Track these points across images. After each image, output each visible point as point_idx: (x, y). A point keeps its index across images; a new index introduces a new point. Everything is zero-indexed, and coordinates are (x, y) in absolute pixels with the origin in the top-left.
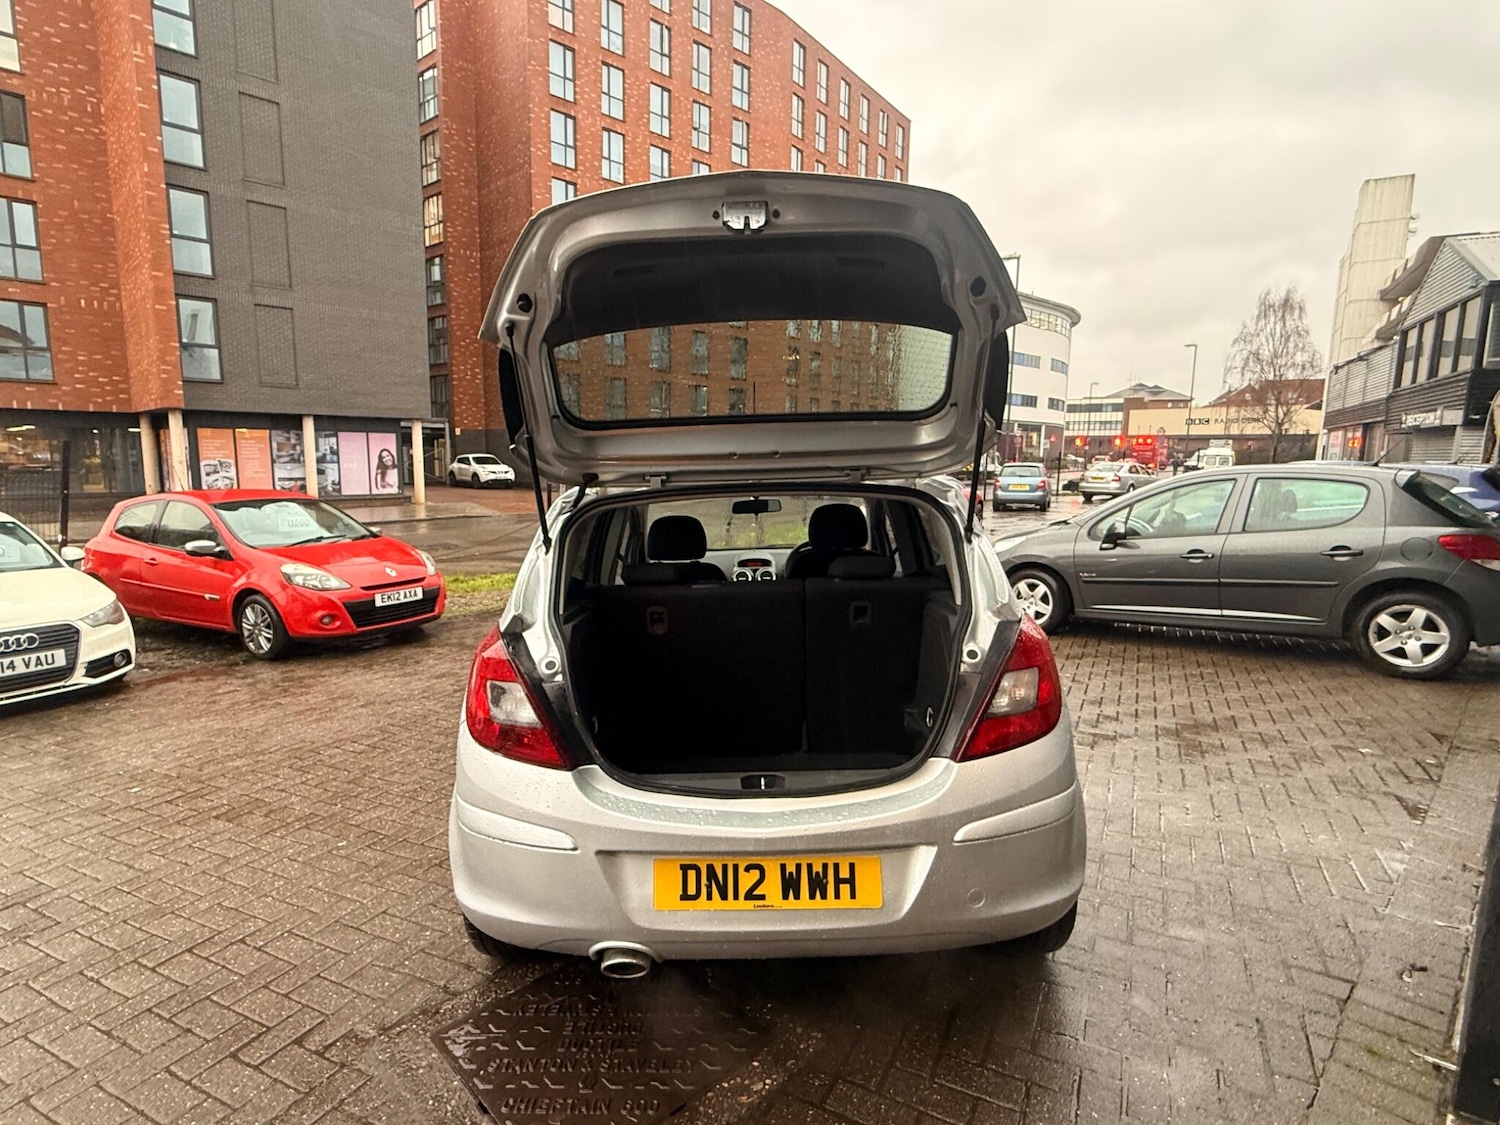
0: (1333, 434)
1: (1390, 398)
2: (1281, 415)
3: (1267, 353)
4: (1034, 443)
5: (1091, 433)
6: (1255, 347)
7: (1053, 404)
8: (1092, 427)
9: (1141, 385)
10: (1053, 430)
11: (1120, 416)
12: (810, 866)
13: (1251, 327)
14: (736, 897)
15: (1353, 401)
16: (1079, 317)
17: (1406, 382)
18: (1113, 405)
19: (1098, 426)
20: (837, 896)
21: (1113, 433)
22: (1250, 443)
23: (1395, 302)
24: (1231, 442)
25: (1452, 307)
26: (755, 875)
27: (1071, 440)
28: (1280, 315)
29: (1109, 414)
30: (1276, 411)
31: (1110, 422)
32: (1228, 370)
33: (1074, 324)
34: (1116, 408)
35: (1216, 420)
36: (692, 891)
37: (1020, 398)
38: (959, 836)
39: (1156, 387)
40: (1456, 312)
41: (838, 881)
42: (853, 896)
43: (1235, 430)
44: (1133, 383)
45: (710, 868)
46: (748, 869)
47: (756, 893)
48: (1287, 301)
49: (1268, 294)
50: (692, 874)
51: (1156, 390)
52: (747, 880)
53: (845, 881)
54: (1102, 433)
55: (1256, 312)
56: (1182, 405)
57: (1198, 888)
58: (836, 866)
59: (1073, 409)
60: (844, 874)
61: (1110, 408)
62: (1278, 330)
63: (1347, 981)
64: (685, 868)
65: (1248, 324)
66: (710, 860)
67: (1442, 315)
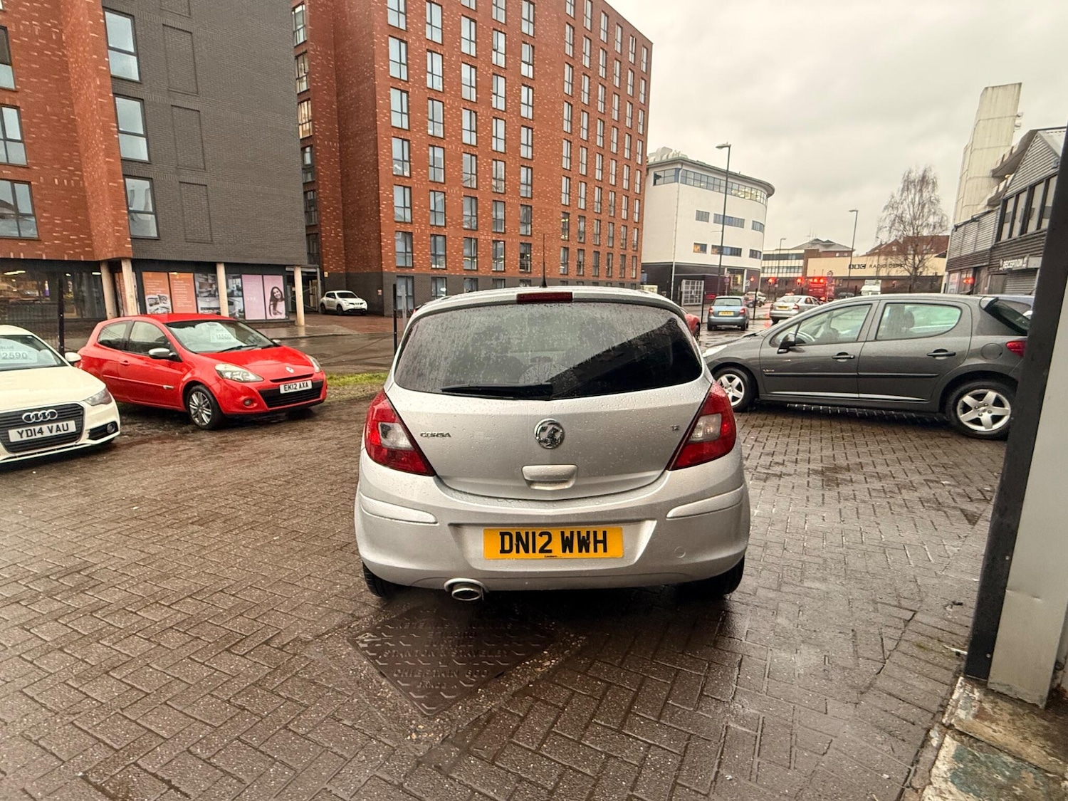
0: (952, 275)
1: (993, 249)
2: (917, 262)
3: (908, 216)
4: (739, 282)
5: (780, 275)
6: (900, 212)
7: (754, 254)
8: (781, 271)
9: (817, 240)
10: (753, 273)
11: (801, 263)
12: (579, 533)
13: (898, 198)
14: (534, 551)
15: (968, 251)
16: (773, 190)
17: (1005, 237)
18: (796, 254)
19: (785, 270)
20: (596, 550)
21: (796, 275)
22: (894, 282)
23: (1002, 178)
24: (880, 281)
25: (1040, 182)
26: (546, 538)
27: (765, 280)
28: (918, 188)
29: (793, 261)
30: (914, 259)
31: (794, 267)
32: (880, 229)
33: (769, 195)
34: (799, 257)
35: (871, 266)
36: (507, 547)
37: (729, 250)
38: (670, 514)
39: (828, 241)
40: (1042, 185)
41: (596, 542)
42: (605, 550)
43: (883, 273)
44: (811, 239)
45: (518, 535)
46: (541, 535)
47: (546, 548)
48: (924, 177)
49: (909, 173)
50: (507, 538)
51: (829, 244)
52: (541, 542)
53: (600, 542)
54: (788, 275)
55: (902, 186)
56: (846, 254)
57: (825, 560)
58: (595, 533)
59: (768, 257)
60: (600, 537)
61: (794, 257)
62: (917, 199)
63: (911, 610)
64: (503, 535)
65: (895, 195)
66: (518, 529)
67: (1032, 188)
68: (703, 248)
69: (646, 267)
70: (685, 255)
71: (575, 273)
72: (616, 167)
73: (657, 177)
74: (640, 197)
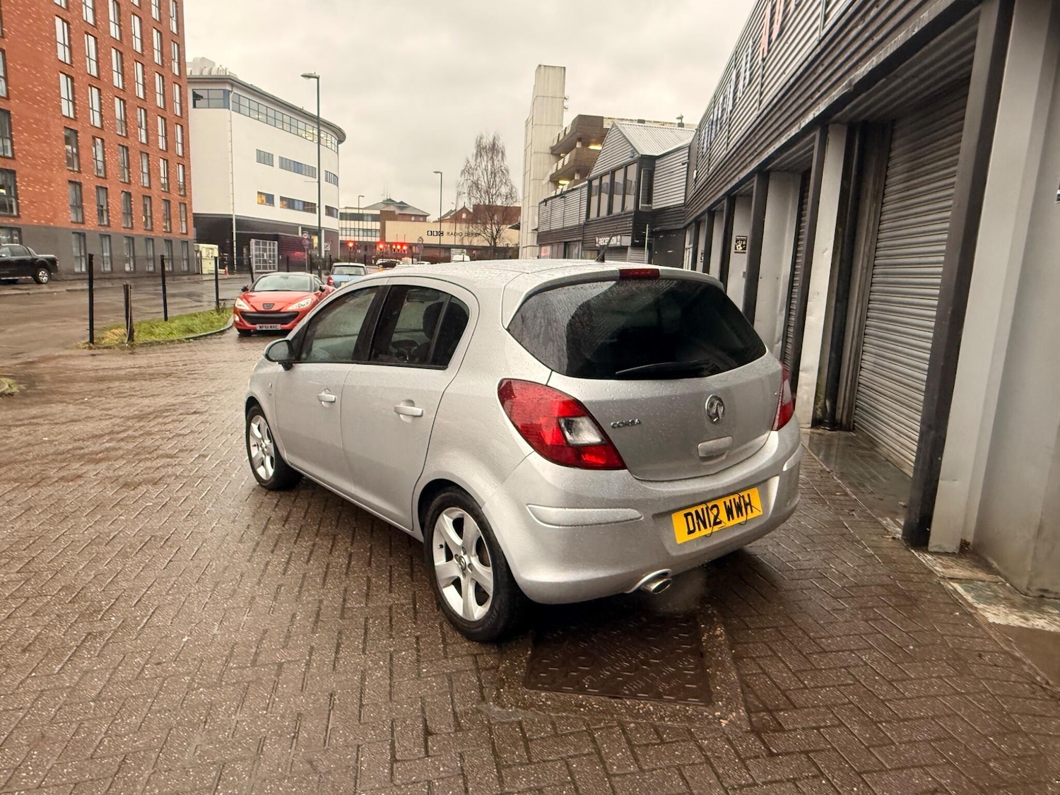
0: (543, 248)
1: (585, 224)
2: (495, 233)
3: (483, 184)
4: (316, 245)
5: (361, 239)
6: (475, 178)
7: (330, 211)
8: (348, 233)
9: (390, 200)
10: (331, 235)
11: (377, 225)
12: (734, 500)
13: (472, 163)
14: (710, 525)
15: (557, 225)
16: (344, 136)
17: (593, 215)
18: (372, 215)
19: (361, 233)
20: (747, 513)
21: (373, 240)
22: (474, 252)
24: (465, 250)
25: (619, 168)
26: (715, 511)
27: (344, 244)
28: (490, 155)
29: (369, 223)
30: (492, 229)
31: (371, 230)
32: (459, 194)
33: (340, 142)
34: (375, 218)
35: (448, 233)
37: (296, 206)
38: (785, 469)
39: (402, 203)
42: (752, 511)
43: (466, 243)
44: (385, 198)
46: (712, 508)
48: (494, 145)
49: (481, 138)
51: (402, 206)
52: (713, 515)
53: (748, 504)
54: (365, 239)
55: (475, 152)
56: (413, 219)
59: (344, 217)
60: (747, 501)
61: (370, 218)
62: (489, 167)
64: (686, 515)
65: (470, 160)
66: (695, 508)
67: (613, 172)
68: (269, 199)
69: (198, 219)
70: (245, 207)
71: (96, 222)
72: (144, 73)
73: (196, 97)
74: (183, 121)
